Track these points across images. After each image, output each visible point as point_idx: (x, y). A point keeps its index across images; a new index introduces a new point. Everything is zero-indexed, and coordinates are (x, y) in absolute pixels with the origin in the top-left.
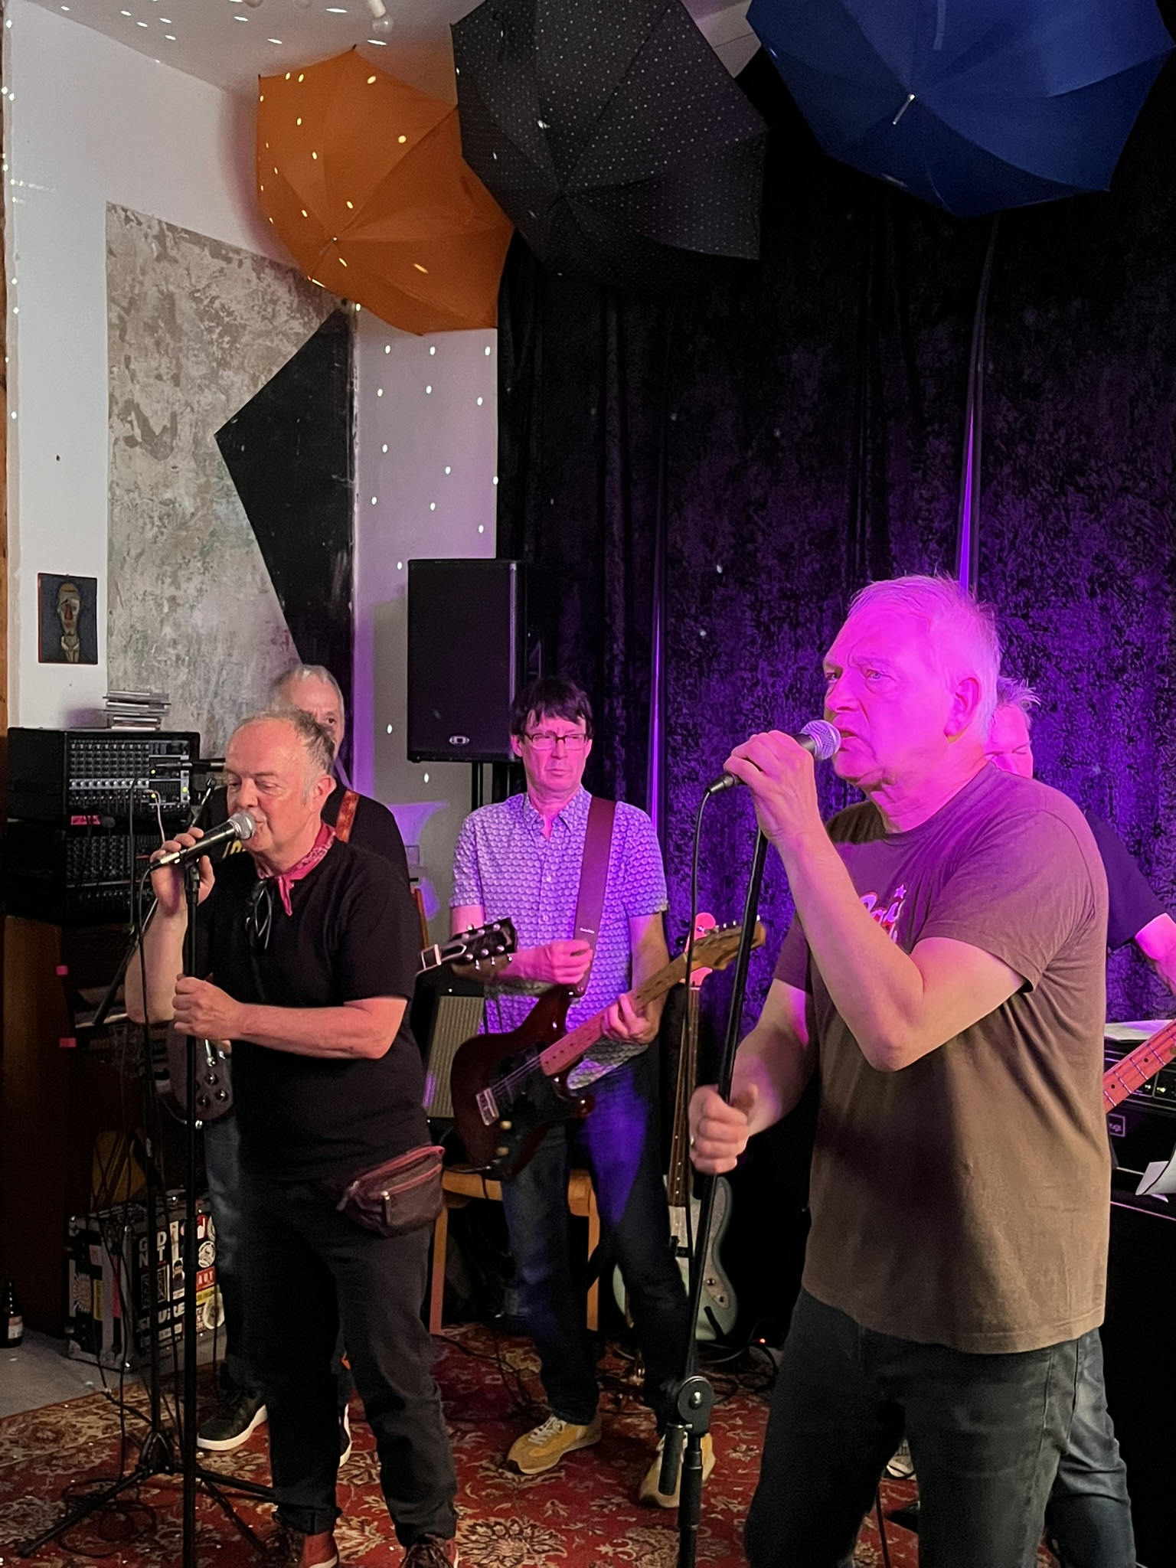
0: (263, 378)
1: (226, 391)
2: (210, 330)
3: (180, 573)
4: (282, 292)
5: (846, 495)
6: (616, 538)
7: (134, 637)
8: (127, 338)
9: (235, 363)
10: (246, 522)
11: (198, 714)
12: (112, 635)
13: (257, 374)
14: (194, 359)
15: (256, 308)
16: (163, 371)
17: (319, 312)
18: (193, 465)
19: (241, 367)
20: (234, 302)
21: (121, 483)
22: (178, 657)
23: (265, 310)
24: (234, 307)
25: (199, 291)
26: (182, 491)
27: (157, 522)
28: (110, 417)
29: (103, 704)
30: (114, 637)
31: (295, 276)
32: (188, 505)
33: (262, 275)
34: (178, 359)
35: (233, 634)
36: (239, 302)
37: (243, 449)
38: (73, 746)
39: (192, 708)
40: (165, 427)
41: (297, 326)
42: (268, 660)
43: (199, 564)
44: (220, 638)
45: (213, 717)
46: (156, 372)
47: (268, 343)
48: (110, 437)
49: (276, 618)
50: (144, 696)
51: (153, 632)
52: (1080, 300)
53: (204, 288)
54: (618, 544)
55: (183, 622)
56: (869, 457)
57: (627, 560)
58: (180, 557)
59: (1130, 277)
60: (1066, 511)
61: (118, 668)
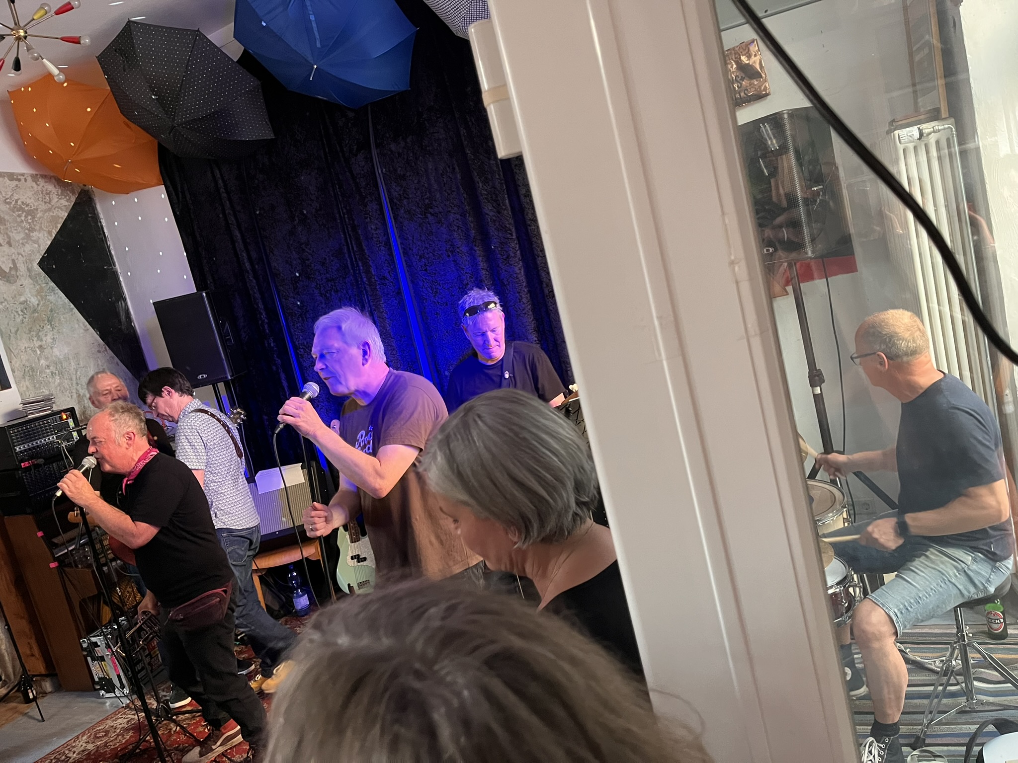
0: (54, 231)
1: (36, 242)
2: (19, 216)
3: (40, 334)
4: (50, 187)
5: (341, 233)
6: (248, 269)
7: (26, 370)
9: (37, 228)
10: (67, 300)
11: (71, 396)
12: (14, 372)
13: (50, 230)
14: (15, 231)
15: (40, 199)
17: (73, 193)
18: (30, 280)
19: (41, 229)
20: (28, 199)
22: (52, 373)
23: (45, 199)
24: (28, 201)
25: (8, 199)
26: (29, 295)
27: (20, 313)
29: (19, 407)
30: (16, 373)
31: (55, 179)
32: (34, 301)
33: (38, 183)
34: (7, 234)
35: (77, 354)
36: (30, 198)
37: (54, 267)
38: (11, 432)
39: (67, 393)
40: (10, 267)
41: (64, 202)
42: (99, 361)
43: (49, 327)
44: (70, 357)
45: (80, 395)
47: (51, 214)
49: (97, 340)
50: (41, 398)
51: (35, 365)
52: (411, 137)
53: (10, 197)
54: (250, 271)
55: (49, 356)
56: (346, 216)
57: (256, 277)
58: (38, 326)
59: (427, 125)
60: (429, 224)
61: (23, 387)
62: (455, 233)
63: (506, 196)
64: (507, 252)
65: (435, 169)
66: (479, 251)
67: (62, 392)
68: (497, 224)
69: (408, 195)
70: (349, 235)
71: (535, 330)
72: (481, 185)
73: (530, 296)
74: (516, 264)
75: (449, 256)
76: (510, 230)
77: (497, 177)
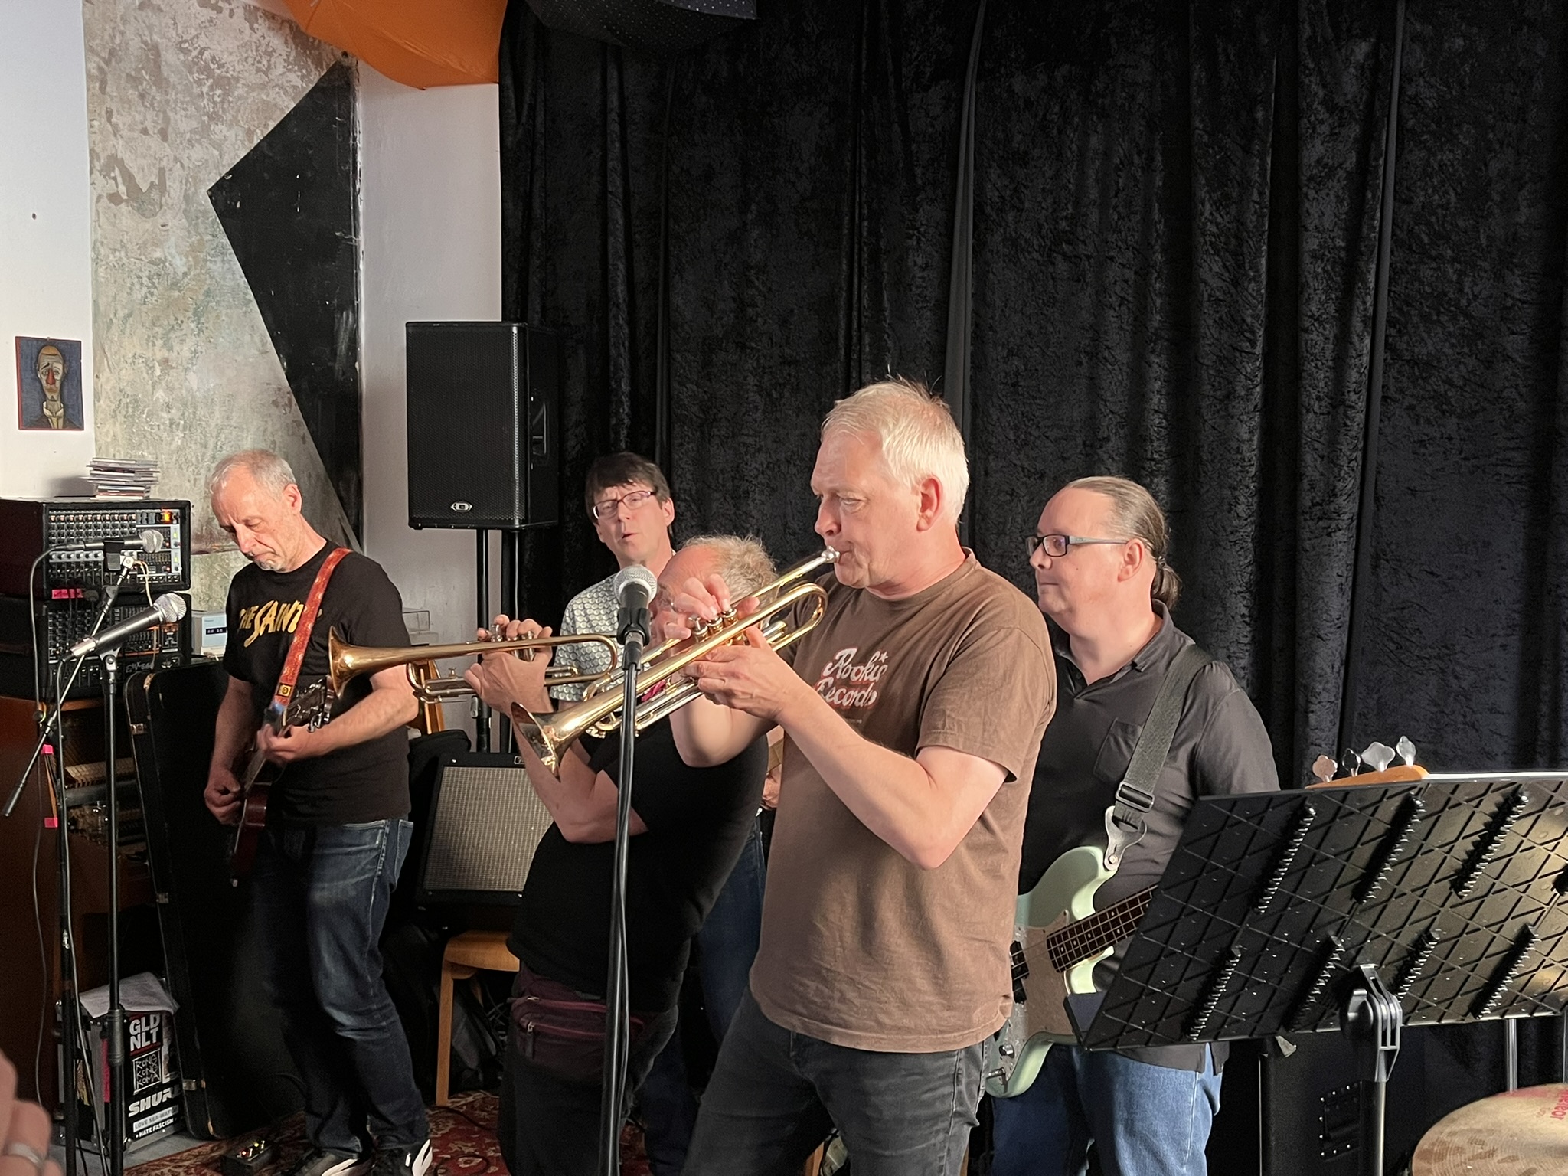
0: (258, 131)
1: (217, 145)
2: (199, 83)
3: (172, 335)
4: (276, 42)
5: (843, 260)
6: (621, 301)
7: (124, 401)
8: (108, 89)
9: (228, 117)
10: (244, 281)
11: (195, 480)
12: (98, 400)
13: (252, 128)
14: (183, 112)
15: (250, 60)
16: (149, 125)
17: (318, 63)
18: (184, 223)
19: (235, 121)
20: (226, 54)
21: (105, 241)
22: (172, 421)
23: (259, 62)
24: (225, 58)
25: (186, 41)
26: (173, 251)
27: (145, 280)
28: (91, 172)
29: (87, 472)
30: (101, 403)
31: (291, 28)
32: (180, 264)
33: (256, 26)
34: (165, 112)
35: (232, 397)
36: (231, 54)
37: (238, 206)
38: (53, 518)
39: (189, 472)
40: (152, 183)
41: (295, 79)
42: (270, 423)
43: (193, 325)
44: (217, 401)
46: (140, 127)
47: (263, 96)
48: (92, 193)
49: (277, 378)
50: (130, 464)
51: (144, 396)
52: (1067, 66)
53: (192, 39)
54: (623, 306)
55: (177, 385)
56: (866, 223)
57: (632, 322)
58: (172, 317)
59: (1115, 46)
60: (1053, 278)
61: (107, 433)
62: (1112, 312)
63: (1265, 248)
64: (1230, 383)
65: (1105, 153)
66: (1157, 366)
67: (180, 467)
68: (1224, 310)
69: (1022, 203)
70: (861, 269)
71: (1248, 590)
72: (1208, 207)
73: (1260, 504)
74: (1245, 418)
75: (1080, 363)
76: (1253, 333)
77: (1255, 197)
